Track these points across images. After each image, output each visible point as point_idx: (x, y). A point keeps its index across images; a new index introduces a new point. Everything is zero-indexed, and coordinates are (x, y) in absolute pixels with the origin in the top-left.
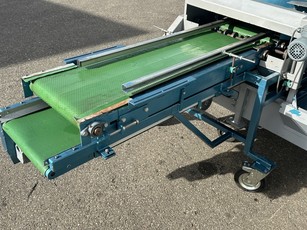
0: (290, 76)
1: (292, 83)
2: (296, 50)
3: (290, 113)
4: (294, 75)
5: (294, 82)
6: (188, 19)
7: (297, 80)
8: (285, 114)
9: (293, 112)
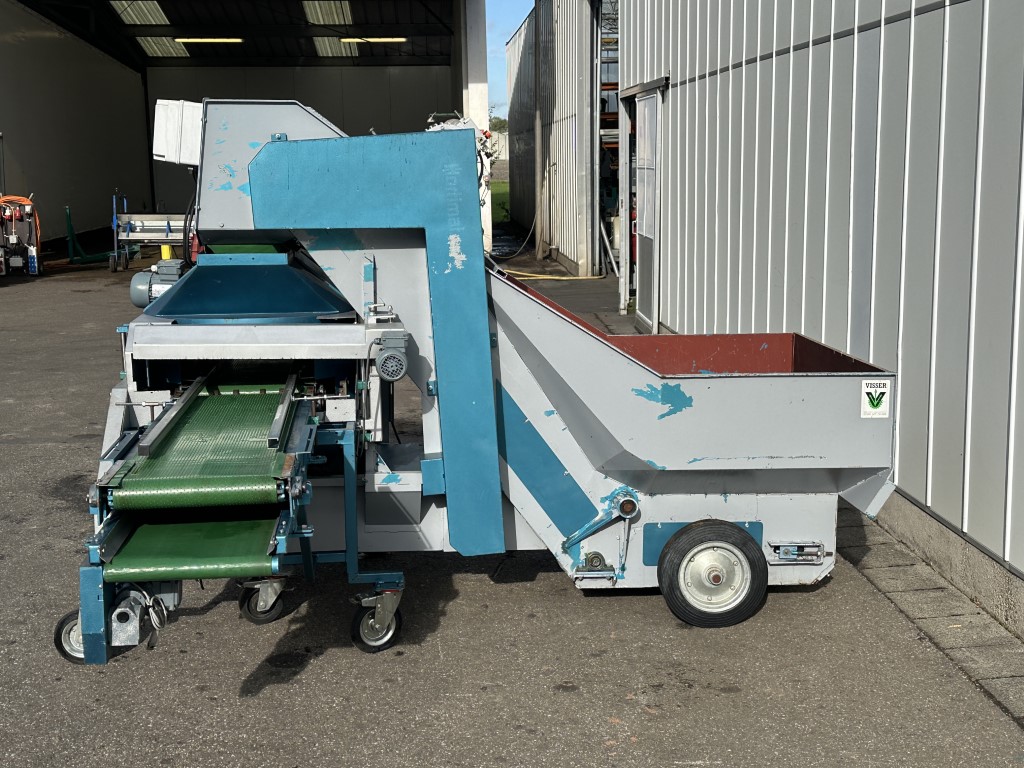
0: (369, 424)
1: (373, 433)
2: (390, 365)
3: (384, 485)
4: (372, 420)
5: (376, 430)
6: (141, 388)
7: (379, 426)
8: (377, 490)
9: (389, 480)
